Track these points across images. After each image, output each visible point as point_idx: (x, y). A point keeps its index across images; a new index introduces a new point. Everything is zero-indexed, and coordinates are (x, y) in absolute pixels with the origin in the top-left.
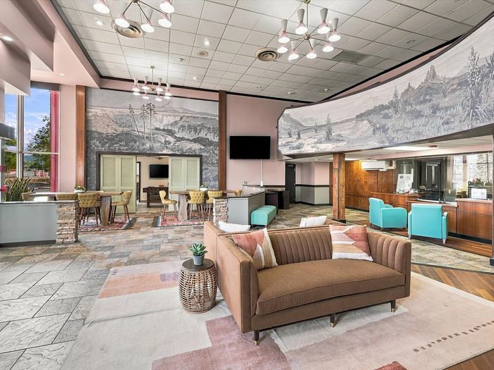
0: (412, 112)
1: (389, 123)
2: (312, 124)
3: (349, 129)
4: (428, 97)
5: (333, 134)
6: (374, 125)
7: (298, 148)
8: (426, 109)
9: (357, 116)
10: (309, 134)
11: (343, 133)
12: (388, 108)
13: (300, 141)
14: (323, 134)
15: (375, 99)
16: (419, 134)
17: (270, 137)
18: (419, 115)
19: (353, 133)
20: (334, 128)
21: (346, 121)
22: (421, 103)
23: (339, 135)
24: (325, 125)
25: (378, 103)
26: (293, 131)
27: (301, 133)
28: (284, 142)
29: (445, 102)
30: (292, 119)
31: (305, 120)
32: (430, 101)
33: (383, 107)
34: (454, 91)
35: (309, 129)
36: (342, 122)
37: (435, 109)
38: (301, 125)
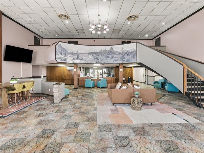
0: (106, 56)
1: (99, 57)
2: (71, 52)
3: (86, 56)
4: (110, 54)
5: (79, 57)
6: (94, 57)
7: (65, 60)
8: (110, 56)
9: (89, 53)
10: (70, 55)
11: (83, 57)
12: (99, 53)
13: (66, 57)
14: (75, 56)
15: (95, 49)
16: (108, 62)
17: (32, 51)
18: (108, 57)
19: (87, 58)
20: (80, 55)
21: (85, 54)
22: (109, 54)
23: (82, 58)
24: (76, 53)
25: (96, 51)
26: (63, 52)
27: (66, 54)
28: (58, 57)
29: (115, 56)
30: (62, 47)
31: (68, 49)
32: (111, 55)
33: (97, 52)
34: (118, 54)
35: (70, 53)
36: (83, 54)
37: (113, 57)
38: (66, 51)
